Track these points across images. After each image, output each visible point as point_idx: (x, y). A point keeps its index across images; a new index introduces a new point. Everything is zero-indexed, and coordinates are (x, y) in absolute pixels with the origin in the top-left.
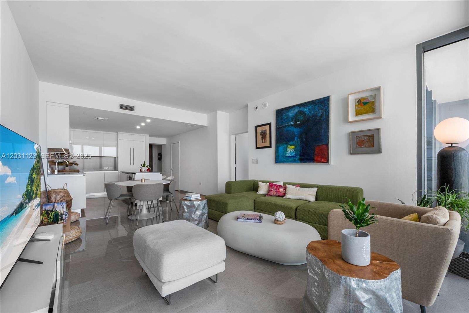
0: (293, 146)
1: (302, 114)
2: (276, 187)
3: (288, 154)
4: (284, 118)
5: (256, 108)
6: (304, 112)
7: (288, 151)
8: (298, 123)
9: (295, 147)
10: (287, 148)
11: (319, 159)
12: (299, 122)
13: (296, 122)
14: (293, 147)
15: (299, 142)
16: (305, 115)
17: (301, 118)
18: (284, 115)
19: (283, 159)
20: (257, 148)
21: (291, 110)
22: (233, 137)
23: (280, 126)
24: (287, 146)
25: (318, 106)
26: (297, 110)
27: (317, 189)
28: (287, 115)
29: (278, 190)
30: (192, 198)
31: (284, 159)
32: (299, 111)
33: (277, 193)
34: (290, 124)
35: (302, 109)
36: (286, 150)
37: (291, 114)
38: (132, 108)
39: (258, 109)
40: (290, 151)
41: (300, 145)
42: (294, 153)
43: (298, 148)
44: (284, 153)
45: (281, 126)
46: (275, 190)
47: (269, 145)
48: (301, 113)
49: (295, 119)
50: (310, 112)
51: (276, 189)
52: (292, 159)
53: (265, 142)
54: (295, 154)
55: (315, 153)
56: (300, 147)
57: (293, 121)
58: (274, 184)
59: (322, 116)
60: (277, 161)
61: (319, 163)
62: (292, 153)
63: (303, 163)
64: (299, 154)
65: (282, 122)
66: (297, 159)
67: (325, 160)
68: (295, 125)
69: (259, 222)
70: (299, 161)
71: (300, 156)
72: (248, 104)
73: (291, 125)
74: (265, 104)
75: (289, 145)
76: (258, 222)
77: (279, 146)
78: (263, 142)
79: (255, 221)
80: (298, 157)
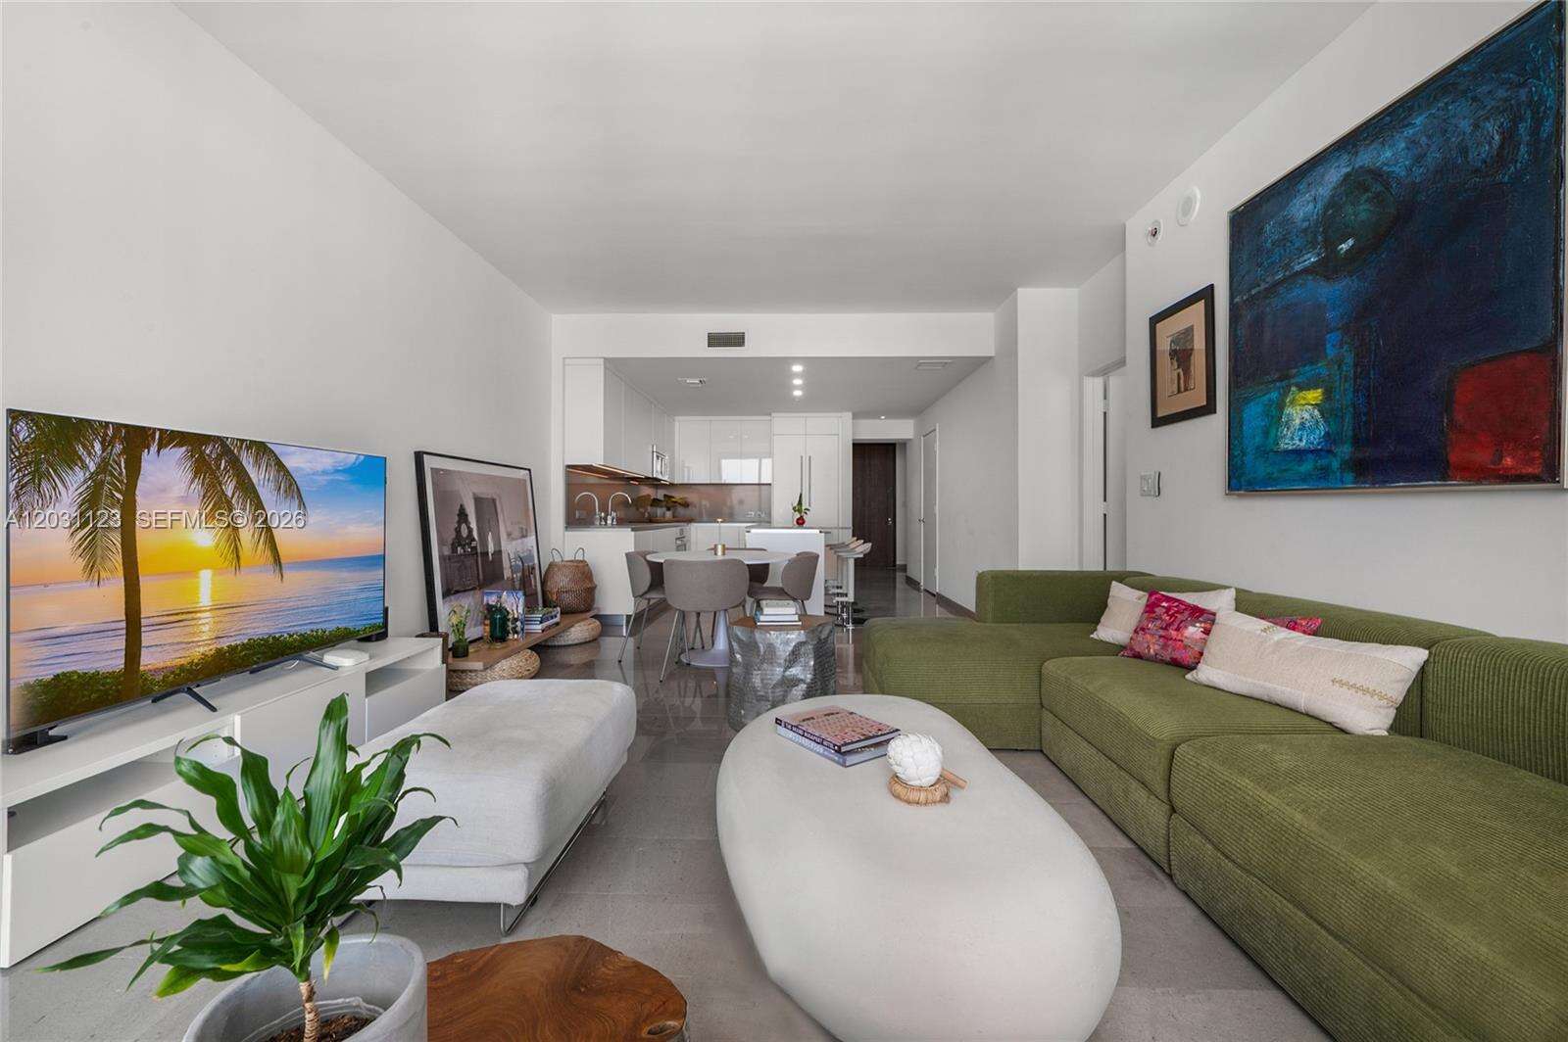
0: (1316, 387)
1: (1367, 190)
2: (1171, 616)
3: (1291, 439)
4: (1269, 245)
5: (1155, 233)
6: (1376, 174)
7: (1290, 419)
8: (1344, 247)
9: (1328, 395)
10: (1281, 407)
11: (1481, 457)
12: (1351, 242)
13: (1330, 245)
14: (1314, 395)
15: (1349, 359)
16: (1387, 186)
17: (1361, 212)
18: (1268, 228)
19: (1262, 469)
20: (1157, 422)
21: (1302, 187)
22: (1094, 385)
23: (1250, 290)
24: (1286, 391)
25: (1474, 99)
26: (1334, 175)
27: (1420, 655)
28: (1287, 221)
29: (1173, 633)
30: (762, 618)
31: (1269, 470)
32: (1347, 176)
33: (1165, 647)
34: (1298, 268)
35: (1366, 158)
36: (1275, 415)
37: (1303, 208)
38: (737, 340)
39: (1160, 236)
40: (1298, 421)
41: (1356, 378)
42: (1322, 429)
43: (1346, 396)
44: (1266, 433)
45: (1253, 292)
46: (1162, 632)
47: (1205, 403)
48: (1357, 184)
49: (1328, 227)
50: (1419, 159)
51: (1165, 629)
52: (1307, 467)
53: (1186, 390)
54: (1327, 434)
55: (1451, 421)
56: (1356, 391)
57: (1313, 244)
58: (1168, 599)
59: (1500, 159)
60: (1234, 481)
61: (1479, 482)
62: (1312, 432)
63: (1373, 484)
64: (1350, 433)
65: (1260, 265)
66: (1335, 464)
67: (1532, 461)
68: (1328, 268)
69: (838, 763)
70: (1349, 477)
71: (1356, 442)
72: (1124, 227)
73: (1306, 271)
74: (1189, 198)
75: (1293, 389)
76: (834, 761)
77: (1247, 400)
78: (1179, 391)
79: (826, 753)
80: (1345, 450)
